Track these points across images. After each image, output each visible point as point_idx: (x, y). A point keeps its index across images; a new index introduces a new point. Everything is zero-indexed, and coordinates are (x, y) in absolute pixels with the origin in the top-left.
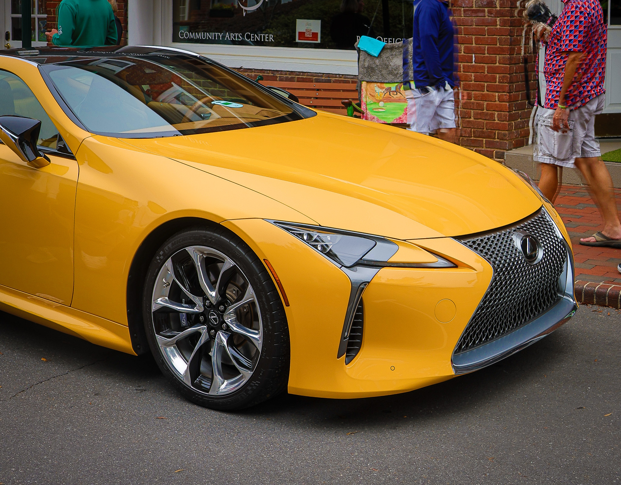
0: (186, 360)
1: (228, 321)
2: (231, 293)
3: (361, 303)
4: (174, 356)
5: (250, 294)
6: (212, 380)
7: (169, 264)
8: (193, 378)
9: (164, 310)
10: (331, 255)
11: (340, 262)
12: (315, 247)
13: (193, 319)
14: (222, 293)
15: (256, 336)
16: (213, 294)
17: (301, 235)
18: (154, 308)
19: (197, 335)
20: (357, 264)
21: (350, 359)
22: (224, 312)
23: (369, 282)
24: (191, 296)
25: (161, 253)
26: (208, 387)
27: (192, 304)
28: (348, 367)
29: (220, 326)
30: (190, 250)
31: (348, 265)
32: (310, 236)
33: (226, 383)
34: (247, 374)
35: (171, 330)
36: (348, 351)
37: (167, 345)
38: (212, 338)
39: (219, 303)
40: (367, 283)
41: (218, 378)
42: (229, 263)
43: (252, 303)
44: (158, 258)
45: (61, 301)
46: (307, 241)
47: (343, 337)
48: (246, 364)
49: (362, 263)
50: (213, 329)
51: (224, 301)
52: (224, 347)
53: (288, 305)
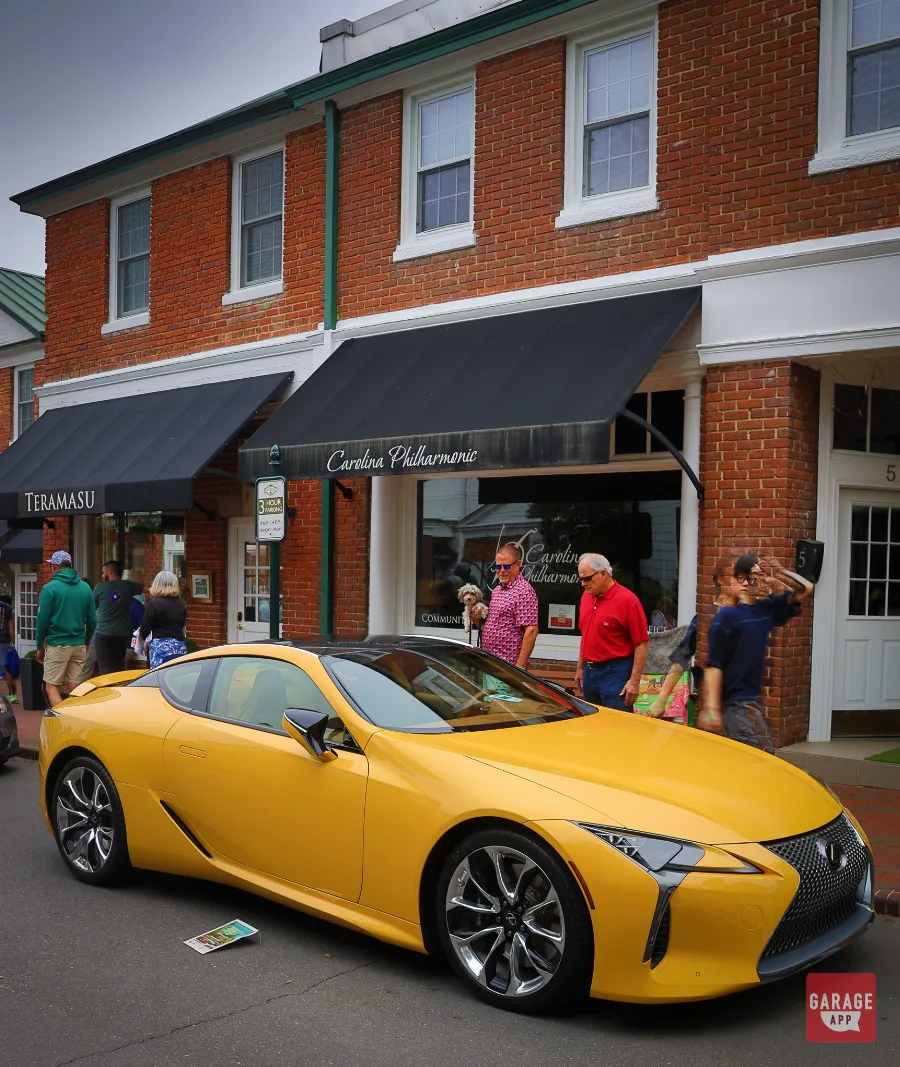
0: (481, 961)
1: (527, 923)
2: (529, 894)
3: (669, 909)
4: (470, 958)
5: (552, 896)
6: (509, 981)
7: (465, 863)
8: (489, 979)
9: (459, 909)
10: (637, 857)
11: (647, 866)
12: (622, 850)
13: (490, 919)
14: (521, 894)
15: (559, 939)
16: (512, 895)
17: (606, 838)
18: (449, 907)
19: (494, 935)
20: (665, 868)
21: (654, 965)
22: (523, 913)
23: (676, 887)
24: (488, 896)
25: (458, 852)
26: (504, 988)
27: (488, 904)
28: (654, 971)
29: (519, 926)
30: (490, 849)
31: (655, 869)
32: (615, 839)
33: (523, 984)
34: (549, 976)
35: (465, 930)
36: (653, 956)
37: (462, 944)
38: (509, 939)
39: (517, 904)
40: (674, 887)
41: (515, 979)
42: (531, 864)
43: (553, 906)
44: (453, 856)
45: (339, 894)
46: (614, 844)
47: (649, 942)
48: (545, 966)
49: (669, 867)
50: (510, 931)
51: (522, 902)
52: (522, 948)
53: (593, 908)
